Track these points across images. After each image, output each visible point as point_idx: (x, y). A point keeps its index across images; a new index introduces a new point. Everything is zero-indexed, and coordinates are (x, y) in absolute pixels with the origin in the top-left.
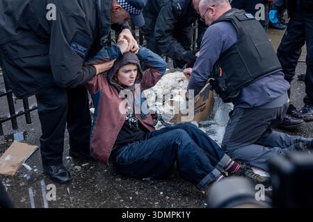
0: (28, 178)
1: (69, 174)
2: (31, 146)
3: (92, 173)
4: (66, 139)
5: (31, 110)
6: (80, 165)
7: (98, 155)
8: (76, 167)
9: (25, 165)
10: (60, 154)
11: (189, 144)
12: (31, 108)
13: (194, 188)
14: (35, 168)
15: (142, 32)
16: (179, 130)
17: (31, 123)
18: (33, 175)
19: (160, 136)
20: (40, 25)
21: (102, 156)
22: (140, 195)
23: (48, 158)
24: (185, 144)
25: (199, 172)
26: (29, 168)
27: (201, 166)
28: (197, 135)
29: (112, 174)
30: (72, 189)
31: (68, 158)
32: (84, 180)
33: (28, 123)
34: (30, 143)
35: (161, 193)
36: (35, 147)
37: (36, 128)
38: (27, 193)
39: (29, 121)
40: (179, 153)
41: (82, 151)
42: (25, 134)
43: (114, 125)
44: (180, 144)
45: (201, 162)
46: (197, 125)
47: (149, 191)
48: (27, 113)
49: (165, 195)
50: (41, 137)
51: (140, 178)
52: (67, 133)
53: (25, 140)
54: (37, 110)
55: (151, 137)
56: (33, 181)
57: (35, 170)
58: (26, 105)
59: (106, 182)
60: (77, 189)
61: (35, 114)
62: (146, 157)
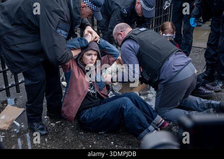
0: (18, 131)
1: (47, 128)
2: (19, 109)
3: (63, 128)
4: (45, 104)
5: (20, 83)
6: (54, 122)
7: (67, 116)
8: (52, 124)
9: (15, 122)
10: (40, 115)
11: (132, 108)
12: (20, 82)
13: (136, 139)
14: (22, 125)
15: (99, 28)
16: (125, 98)
17: (19, 92)
18: (21, 129)
19: (111, 102)
20: (29, 20)
21: (70, 117)
22: (96, 144)
23: (31, 118)
24: (129, 108)
25: (139, 128)
26: (18, 124)
27: (141, 124)
28: (138, 101)
29: (77, 129)
30: (48, 140)
31: (46, 117)
32: (57, 133)
33: (17, 92)
34: (19, 107)
35: (112, 143)
36: (23, 109)
37: (23, 96)
38: (17, 143)
39: (18, 91)
40: (125, 114)
41: (56, 112)
42: (15, 100)
43: (79, 95)
44: (125, 108)
45: (140, 121)
46: (138, 94)
47: (104, 141)
48: (17, 85)
49: (115, 144)
50: (27, 103)
51: (97, 132)
52: (45, 100)
53: (15, 105)
54: (24, 83)
55: (105, 102)
56: (21, 134)
57: (22, 126)
58: (16, 80)
59: (73, 135)
60: (52, 140)
61: (22, 86)
62: (101, 117)
